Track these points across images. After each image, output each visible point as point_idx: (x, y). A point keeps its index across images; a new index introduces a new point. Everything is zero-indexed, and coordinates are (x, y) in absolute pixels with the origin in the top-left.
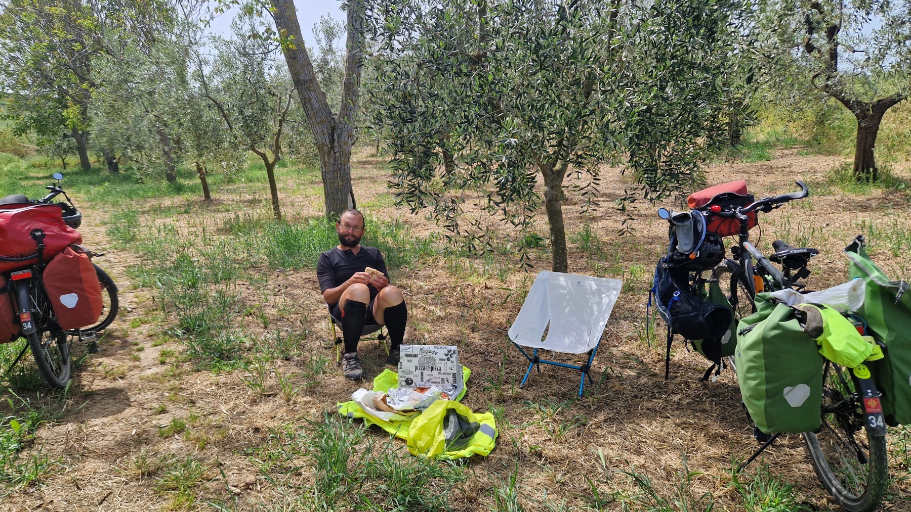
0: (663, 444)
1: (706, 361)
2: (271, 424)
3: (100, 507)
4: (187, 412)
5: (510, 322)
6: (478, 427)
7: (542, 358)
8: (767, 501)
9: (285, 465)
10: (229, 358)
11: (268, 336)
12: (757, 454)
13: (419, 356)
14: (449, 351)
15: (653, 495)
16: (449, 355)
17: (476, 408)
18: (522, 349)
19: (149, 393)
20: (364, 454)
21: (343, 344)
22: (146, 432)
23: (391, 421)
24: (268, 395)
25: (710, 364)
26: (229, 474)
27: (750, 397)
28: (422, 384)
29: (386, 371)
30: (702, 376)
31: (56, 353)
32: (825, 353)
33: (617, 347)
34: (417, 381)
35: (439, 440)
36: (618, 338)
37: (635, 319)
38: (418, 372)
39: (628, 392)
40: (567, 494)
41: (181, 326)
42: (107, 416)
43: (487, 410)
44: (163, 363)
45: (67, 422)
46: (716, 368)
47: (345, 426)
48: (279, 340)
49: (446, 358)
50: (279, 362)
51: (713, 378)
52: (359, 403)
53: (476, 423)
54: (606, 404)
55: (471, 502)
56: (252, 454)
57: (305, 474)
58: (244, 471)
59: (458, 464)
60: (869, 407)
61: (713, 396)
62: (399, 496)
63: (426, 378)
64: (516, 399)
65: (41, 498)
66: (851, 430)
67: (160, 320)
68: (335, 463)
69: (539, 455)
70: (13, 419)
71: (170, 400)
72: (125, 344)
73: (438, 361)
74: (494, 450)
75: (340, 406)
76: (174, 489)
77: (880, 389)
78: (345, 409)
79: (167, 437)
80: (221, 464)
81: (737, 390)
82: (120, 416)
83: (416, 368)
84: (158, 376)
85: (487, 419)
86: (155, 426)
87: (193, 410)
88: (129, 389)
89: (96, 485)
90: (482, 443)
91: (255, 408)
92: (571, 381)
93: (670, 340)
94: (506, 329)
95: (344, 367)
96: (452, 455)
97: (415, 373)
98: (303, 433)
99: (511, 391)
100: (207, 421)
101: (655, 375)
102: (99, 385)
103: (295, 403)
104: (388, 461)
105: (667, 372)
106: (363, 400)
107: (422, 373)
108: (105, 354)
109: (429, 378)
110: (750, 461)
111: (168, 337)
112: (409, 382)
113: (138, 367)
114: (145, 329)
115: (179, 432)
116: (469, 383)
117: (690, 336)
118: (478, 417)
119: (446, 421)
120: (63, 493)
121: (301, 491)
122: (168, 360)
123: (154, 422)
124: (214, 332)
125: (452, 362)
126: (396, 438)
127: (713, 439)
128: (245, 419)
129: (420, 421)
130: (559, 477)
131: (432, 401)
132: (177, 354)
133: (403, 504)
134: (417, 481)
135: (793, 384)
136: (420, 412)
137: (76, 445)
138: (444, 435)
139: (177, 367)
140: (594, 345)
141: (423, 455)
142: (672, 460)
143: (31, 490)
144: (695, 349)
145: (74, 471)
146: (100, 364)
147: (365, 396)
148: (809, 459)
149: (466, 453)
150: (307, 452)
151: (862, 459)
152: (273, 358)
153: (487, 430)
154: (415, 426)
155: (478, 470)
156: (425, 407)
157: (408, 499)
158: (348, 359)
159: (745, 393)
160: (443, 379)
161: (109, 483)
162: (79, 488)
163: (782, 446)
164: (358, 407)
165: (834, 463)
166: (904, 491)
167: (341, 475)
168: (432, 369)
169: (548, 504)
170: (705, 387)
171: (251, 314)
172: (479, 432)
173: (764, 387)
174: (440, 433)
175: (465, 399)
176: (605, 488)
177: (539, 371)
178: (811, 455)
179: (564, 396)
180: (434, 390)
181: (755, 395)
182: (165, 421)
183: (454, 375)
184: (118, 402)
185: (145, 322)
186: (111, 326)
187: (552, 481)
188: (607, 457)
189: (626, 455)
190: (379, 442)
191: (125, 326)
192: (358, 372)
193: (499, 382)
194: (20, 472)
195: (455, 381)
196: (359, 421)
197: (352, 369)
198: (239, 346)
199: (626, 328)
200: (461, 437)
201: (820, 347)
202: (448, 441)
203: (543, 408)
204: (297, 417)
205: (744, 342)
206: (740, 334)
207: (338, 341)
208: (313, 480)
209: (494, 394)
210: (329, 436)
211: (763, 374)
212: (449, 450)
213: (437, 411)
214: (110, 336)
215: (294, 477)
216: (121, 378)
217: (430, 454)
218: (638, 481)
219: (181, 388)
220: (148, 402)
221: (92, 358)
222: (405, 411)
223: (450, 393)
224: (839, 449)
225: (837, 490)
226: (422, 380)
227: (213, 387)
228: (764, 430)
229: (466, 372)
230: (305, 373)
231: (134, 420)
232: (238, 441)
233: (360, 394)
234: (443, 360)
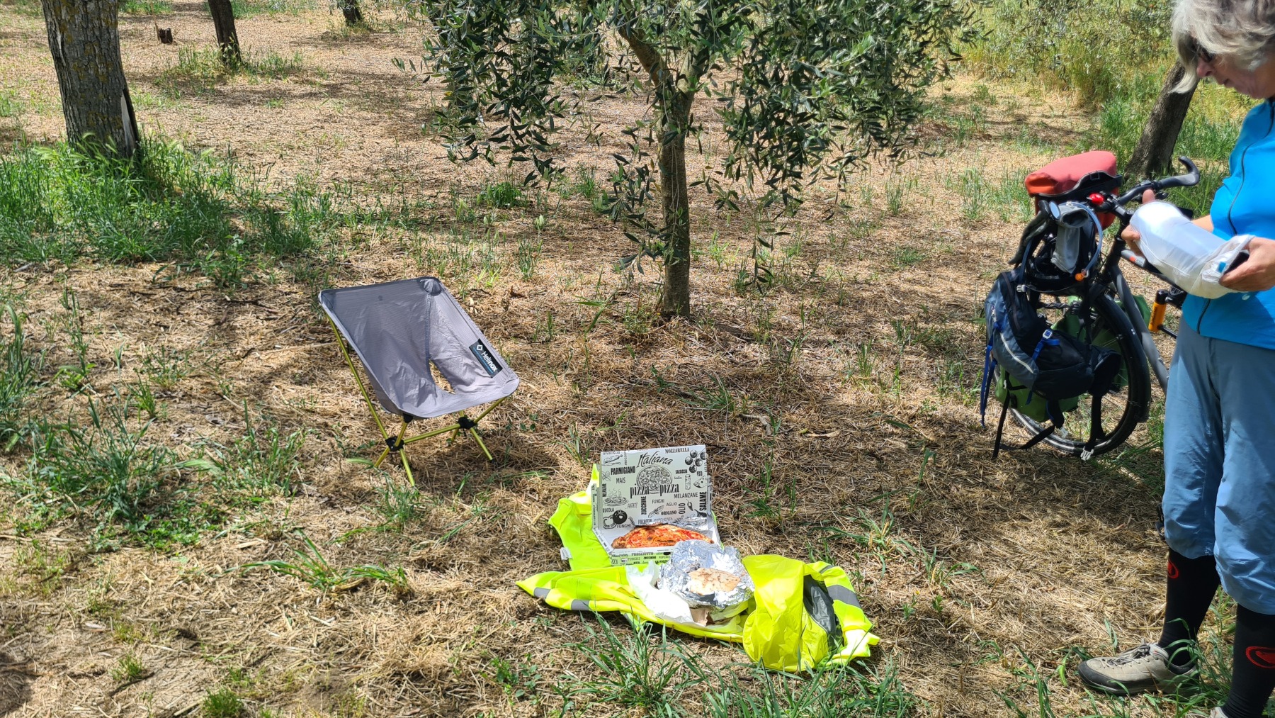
13: (638, 470)
14: (694, 455)
16: (692, 463)
28: (642, 519)
34: (635, 515)
38: (637, 499)
49: (687, 467)
63: (650, 507)
73: (674, 475)
97: (630, 501)
107: (644, 500)
109: (656, 506)
112: (619, 519)
125: (700, 474)
160: (682, 505)
183: (702, 495)
195: (703, 506)
226: (644, 511)
234: (684, 471)
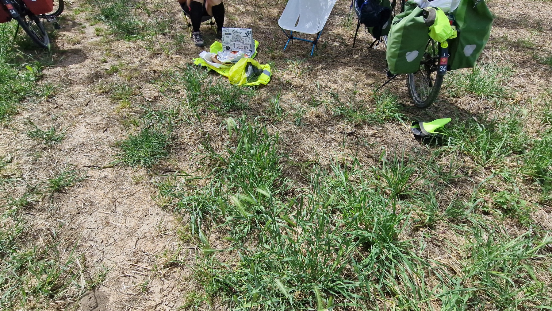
0: (347, 78)
1: (373, 38)
2: (161, 69)
3: (87, 107)
4: (118, 62)
5: (279, 16)
6: (262, 71)
7: (295, 36)
8: (386, 103)
9: (172, 88)
10: (133, 34)
11: (152, 21)
12: (386, 83)
13: (232, 34)
14: (248, 32)
15: (338, 101)
16: (247, 34)
17: (261, 62)
18: (285, 31)
19: (95, 52)
20: (208, 84)
21: (192, 27)
22: (99, 72)
23: (220, 68)
24: (157, 54)
25: (374, 39)
26: (145, 92)
27: (390, 57)
28: (234, 49)
29: (216, 42)
30: (369, 46)
31: (37, 29)
32: (431, 35)
33: (332, 30)
34: (232, 47)
35: (244, 78)
36: (333, 25)
37: (342, 15)
38: (232, 43)
39: (334, 54)
40: (301, 101)
41: (102, 14)
42: (77, 64)
43: (267, 63)
44: (98, 35)
45: (57, 66)
46: (377, 42)
47: (198, 70)
48: (158, 23)
49: (246, 35)
50: (160, 36)
51: (375, 47)
52: (204, 59)
53: (261, 69)
54: (323, 60)
55: (259, 105)
56: (154, 83)
57: (182, 93)
58: (152, 91)
59: (253, 89)
60: (442, 62)
61: (372, 56)
62: (226, 103)
63: (236, 46)
64: (281, 57)
65: (56, 103)
66: (430, 72)
67: (90, 10)
68: (195, 88)
69: (290, 84)
70: (27, 65)
71: (107, 56)
72: (75, 24)
73: (242, 37)
74: (269, 82)
75: (194, 60)
76: (120, 99)
77: (450, 54)
78: (197, 62)
79: (110, 75)
80: (141, 88)
81: (384, 53)
82: (84, 64)
83: (231, 41)
84: (98, 43)
85: (267, 67)
86: (103, 69)
87: (120, 61)
88: (84, 50)
89: (82, 97)
90: (264, 79)
91: (152, 61)
92: (308, 49)
93: (358, 26)
94: (277, 20)
95: (194, 39)
96: (249, 84)
97: (231, 44)
98: (178, 73)
99: (277, 53)
100: (129, 67)
101: (348, 45)
102: (68, 47)
103: (171, 58)
104: (220, 87)
105: (354, 44)
106: (205, 57)
107: (234, 44)
108: (65, 29)
109: (238, 46)
110: (382, 86)
111: (97, 20)
112: (228, 48)
113: (86, 38)
114: (83, 15)
115: (116, 72)
116: (258, 49)
117: (367, 25)
118: (262, 66)
119: (247, 69)
120: (66, 101)
121: (181, 100)
122: (100, 34)
123: (102, 67)
124: (121, 18)
125: (249, 38)
126: (223, 76)
127: (369, 76)
128: (148, 66)
129: (234, 68)
130: (298, 94)
131: (239, 58)
132: (104, 31)
133: (228, 106)
134: (235, 96)
135: (411, 51)
136: (234, 64)
137: (65, 78)
138: (246, 75)
139: (107, 38)
140: (321, 29)
141: (236, 84)
142: (349, 86)
143: (50, 100)
144: (369, 32)
145: (69, 91)
146: (64, 35)
147: (206, 55)
148: (408, 85)
149: (257, 83)
150: (181, 83)
151: (430, 85)
152: (156, 34)
153: (267, 73)
154: (232, 71)
155: (262, 91)
156: (237, 61)
157: (230, 104)
158: (196, 35)
159: (388, 55)
160: (245, 47)
161: (88, 96)
162: (74, 99)
163: (398, 79)
164: (203, 61)
165: (417, 87)
166: (442, 98)
167: (198, 93)
168: (239, 41)
169: (293, 106)
170: (370, 51)
171: (140, 8)
172: (263, 74)
173: (398, 52)
174: (244, 74)
175: (256, 57)
176: (318, 98)
177: (292, 43)
178: (409, 83)
179: (304, 56)
180: (241, 52)
181: (392, 57)
182: (107, 66)
183: (250, 45)
184: (81, 57)
185: (82, 11)
186: (63, 13)
187: (295, 96)
188: (320, 85)
189: (329, 84)
190: (215, 78)
191: (71, 13)
192: (202, 42)
193: (273, 49)
194: (41, 91)
195: (251, 48)
196: (205, 68)
197: (199, 41)
198: (137, 26)
199: (338, 20)
200: (254, 76)
201: (429, 31)
202: (248, 78)
203: (293, 62)
204: (174, 65)
205: (394, 28)
206: (393, 24)
207: (189, 25)
208: (186, 95)
209: (270, 55)
210: (191, 75)
211: (399, 45)
212: (248, 82)
213: (242, 63)
214: (64, 19)
215: (176, 94)
216: (78, 43)
217: (240, 84)
218: (333, 96)
219: (111, 49)
220: (96, 57)
221: (58, 32)
222: (227, 63)
223: (249, 54)
224: (422, 80)
225: (415, 98)
226: (234, 47)
227: (128, 49)
228: (392, 72)
229: (256, 43)
230: (174, 42)
231: (91, 66)
232: (147, 77)
233: (204, 54)
234: (245, 37)
